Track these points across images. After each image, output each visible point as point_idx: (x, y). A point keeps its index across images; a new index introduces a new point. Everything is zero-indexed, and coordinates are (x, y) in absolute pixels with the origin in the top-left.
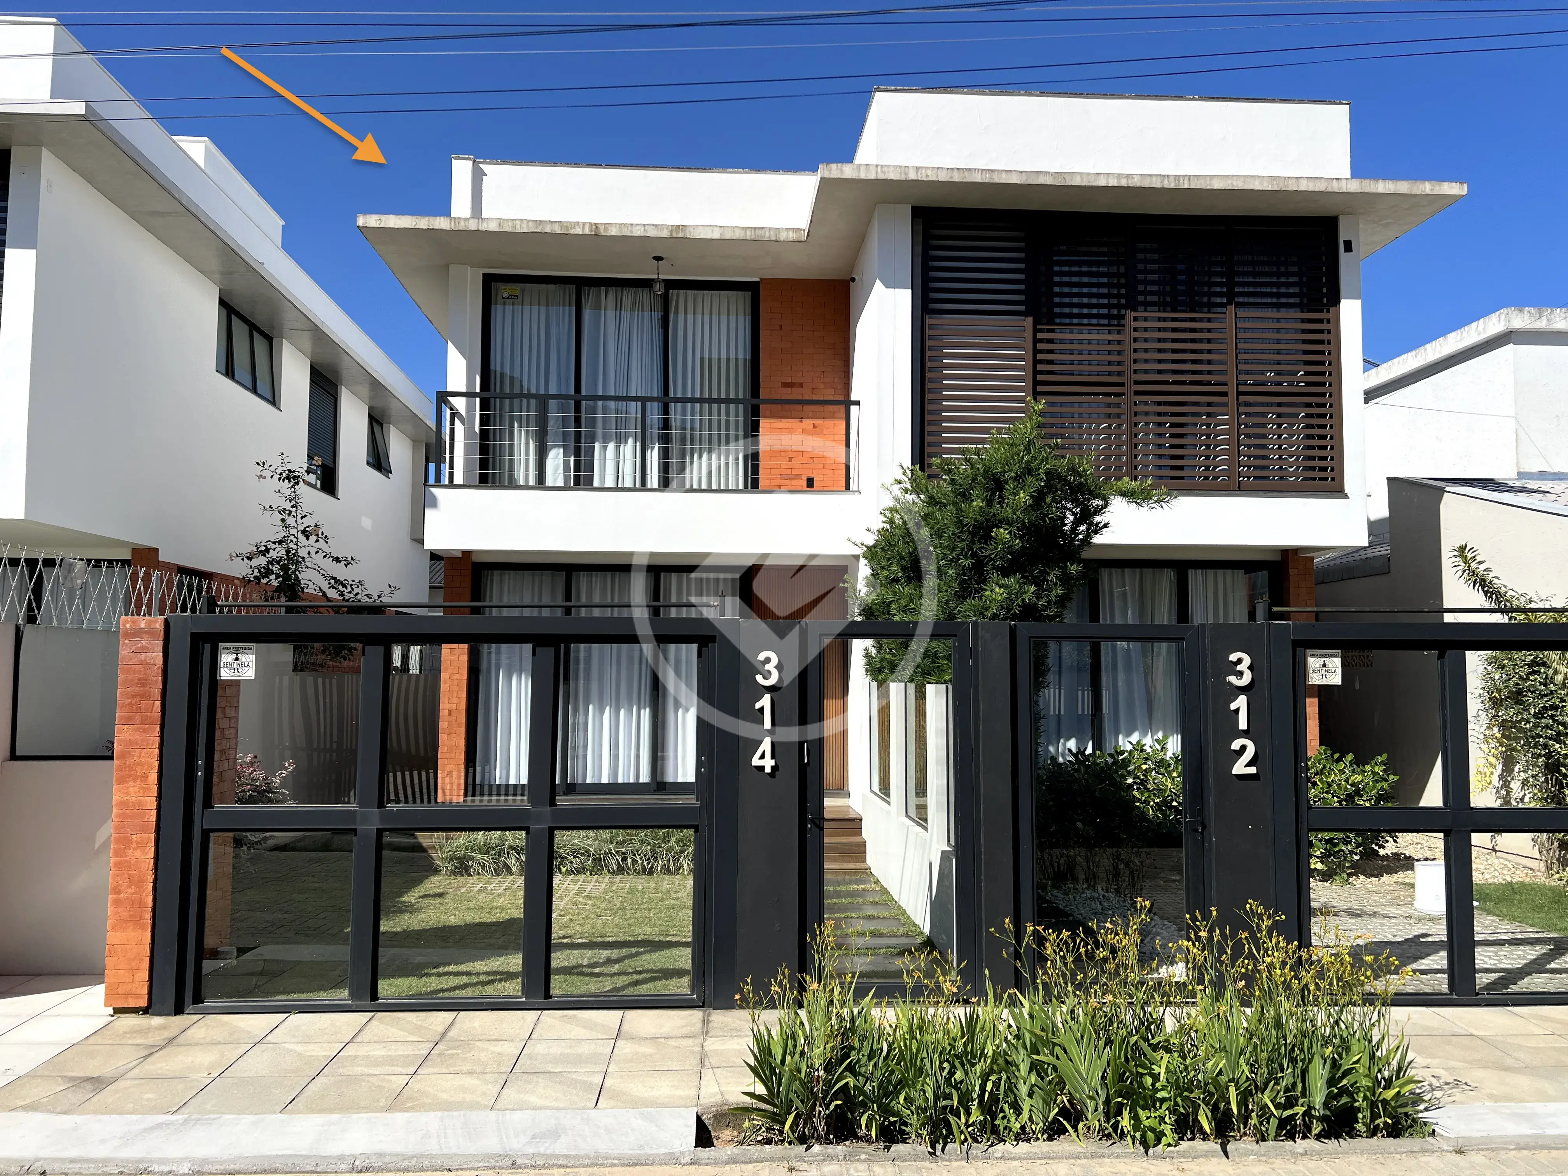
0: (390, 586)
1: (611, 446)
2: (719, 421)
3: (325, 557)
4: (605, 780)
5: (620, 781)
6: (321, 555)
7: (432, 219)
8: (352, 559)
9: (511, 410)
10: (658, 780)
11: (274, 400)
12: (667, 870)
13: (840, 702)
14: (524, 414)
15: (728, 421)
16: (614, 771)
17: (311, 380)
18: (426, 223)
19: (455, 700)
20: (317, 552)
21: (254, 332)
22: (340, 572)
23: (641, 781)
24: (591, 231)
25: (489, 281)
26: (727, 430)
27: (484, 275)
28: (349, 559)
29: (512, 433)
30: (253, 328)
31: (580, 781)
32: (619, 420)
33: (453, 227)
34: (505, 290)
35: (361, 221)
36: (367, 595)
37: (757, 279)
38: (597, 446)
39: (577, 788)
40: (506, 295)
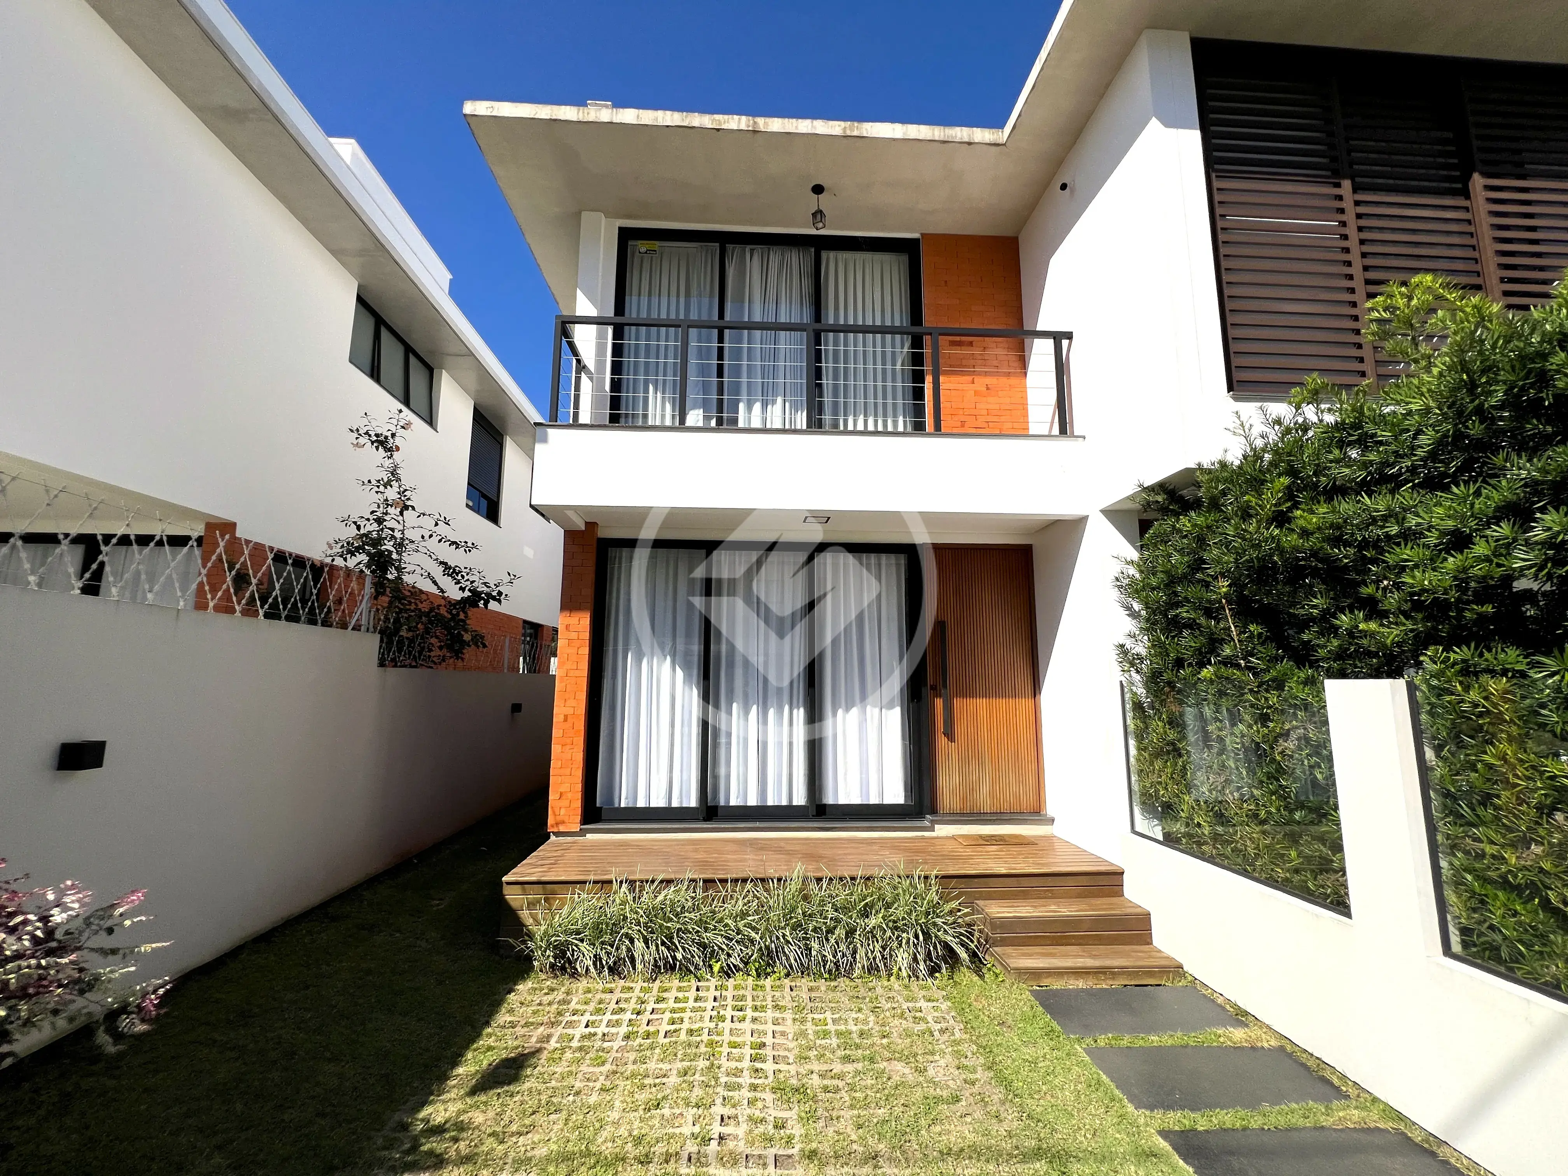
0: (509, 574)
1: (757, 406)
2: (875, 387)
3: (440, 541)
4: (752, 801)
5: (770, 803)
6: (435, 539)
7: (555, 107)
8: (473, 544)
9: (648, 338)
10: (818, 803)
11: (430, 420)
12: (872, 969)
13: (1031, 702)
14: (661, 378)
15: (884, 388)
16: (763, 791)
17: (474, 419)
18: (549, 112)
19: (572, 702)
20: (431, 536)
21: (411, 355)
22: (456, 558)
23: (795, 803)
24: (749, 126)
25: (626, 236)
26: (885, 397)
27: (620, 229)
28: (469, 545)
29: (646, 400)
30: (409, 350)
31: (722, 803)
32: (766, 384)
33: (581, 119)
34: (643, 246)
35: (469, 108)
36: (485, 584)
37: (916, 235)
38: (741, 406)
39: (720, 812)
40: (643, 250)
